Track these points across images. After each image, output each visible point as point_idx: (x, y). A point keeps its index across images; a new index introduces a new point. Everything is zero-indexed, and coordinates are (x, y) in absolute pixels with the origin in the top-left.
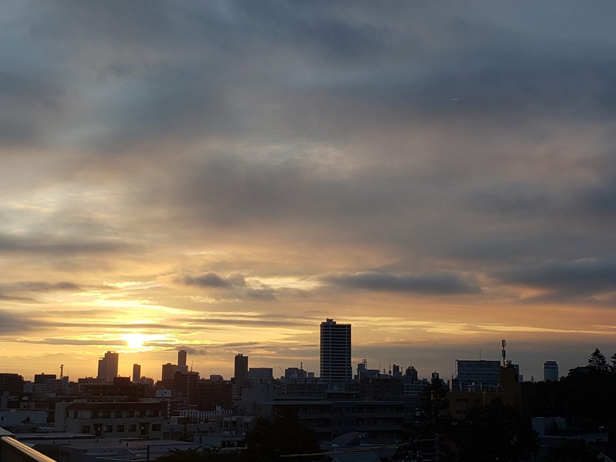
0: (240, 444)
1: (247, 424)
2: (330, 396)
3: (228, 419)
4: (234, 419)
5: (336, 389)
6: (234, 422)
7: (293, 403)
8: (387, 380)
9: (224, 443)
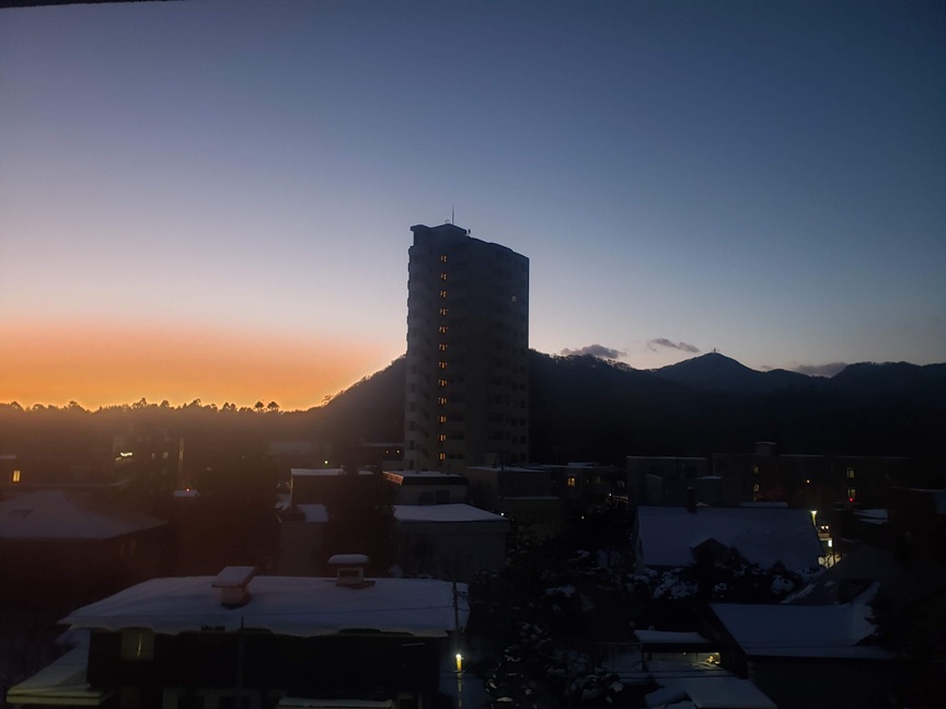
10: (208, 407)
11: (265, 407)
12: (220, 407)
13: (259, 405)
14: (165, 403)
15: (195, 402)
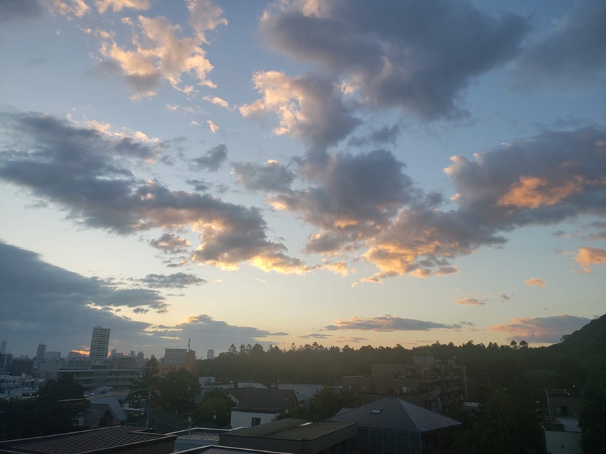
0: (34, 394)
1: (40, 383)
2: (93, 367)
3: (29, 380)
4: (32, 380)
5: (97, 363)
6: (33, 382)
7: (71, 371)
8: (127, 359)
9: (24, 395)
10: (478, 345)
11: (518, 344)
12: (487, 346)
13: (513, 343)
14: (451, 344)
15: (470, 343)
